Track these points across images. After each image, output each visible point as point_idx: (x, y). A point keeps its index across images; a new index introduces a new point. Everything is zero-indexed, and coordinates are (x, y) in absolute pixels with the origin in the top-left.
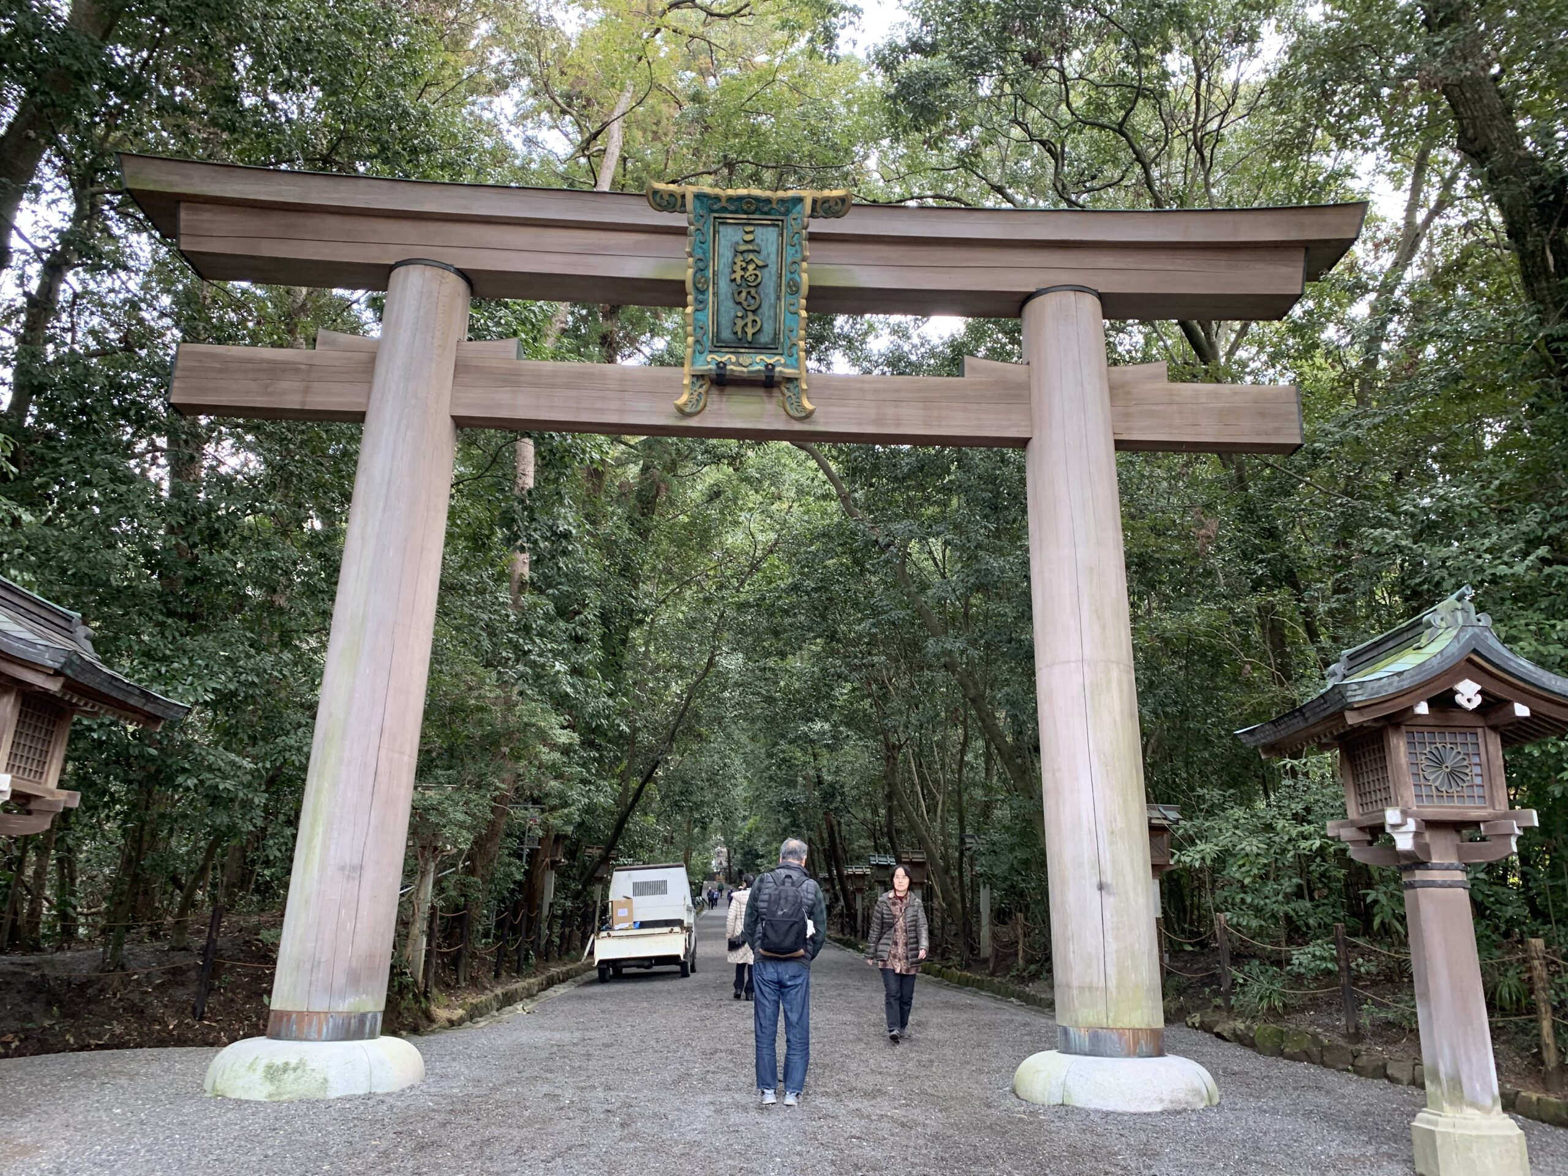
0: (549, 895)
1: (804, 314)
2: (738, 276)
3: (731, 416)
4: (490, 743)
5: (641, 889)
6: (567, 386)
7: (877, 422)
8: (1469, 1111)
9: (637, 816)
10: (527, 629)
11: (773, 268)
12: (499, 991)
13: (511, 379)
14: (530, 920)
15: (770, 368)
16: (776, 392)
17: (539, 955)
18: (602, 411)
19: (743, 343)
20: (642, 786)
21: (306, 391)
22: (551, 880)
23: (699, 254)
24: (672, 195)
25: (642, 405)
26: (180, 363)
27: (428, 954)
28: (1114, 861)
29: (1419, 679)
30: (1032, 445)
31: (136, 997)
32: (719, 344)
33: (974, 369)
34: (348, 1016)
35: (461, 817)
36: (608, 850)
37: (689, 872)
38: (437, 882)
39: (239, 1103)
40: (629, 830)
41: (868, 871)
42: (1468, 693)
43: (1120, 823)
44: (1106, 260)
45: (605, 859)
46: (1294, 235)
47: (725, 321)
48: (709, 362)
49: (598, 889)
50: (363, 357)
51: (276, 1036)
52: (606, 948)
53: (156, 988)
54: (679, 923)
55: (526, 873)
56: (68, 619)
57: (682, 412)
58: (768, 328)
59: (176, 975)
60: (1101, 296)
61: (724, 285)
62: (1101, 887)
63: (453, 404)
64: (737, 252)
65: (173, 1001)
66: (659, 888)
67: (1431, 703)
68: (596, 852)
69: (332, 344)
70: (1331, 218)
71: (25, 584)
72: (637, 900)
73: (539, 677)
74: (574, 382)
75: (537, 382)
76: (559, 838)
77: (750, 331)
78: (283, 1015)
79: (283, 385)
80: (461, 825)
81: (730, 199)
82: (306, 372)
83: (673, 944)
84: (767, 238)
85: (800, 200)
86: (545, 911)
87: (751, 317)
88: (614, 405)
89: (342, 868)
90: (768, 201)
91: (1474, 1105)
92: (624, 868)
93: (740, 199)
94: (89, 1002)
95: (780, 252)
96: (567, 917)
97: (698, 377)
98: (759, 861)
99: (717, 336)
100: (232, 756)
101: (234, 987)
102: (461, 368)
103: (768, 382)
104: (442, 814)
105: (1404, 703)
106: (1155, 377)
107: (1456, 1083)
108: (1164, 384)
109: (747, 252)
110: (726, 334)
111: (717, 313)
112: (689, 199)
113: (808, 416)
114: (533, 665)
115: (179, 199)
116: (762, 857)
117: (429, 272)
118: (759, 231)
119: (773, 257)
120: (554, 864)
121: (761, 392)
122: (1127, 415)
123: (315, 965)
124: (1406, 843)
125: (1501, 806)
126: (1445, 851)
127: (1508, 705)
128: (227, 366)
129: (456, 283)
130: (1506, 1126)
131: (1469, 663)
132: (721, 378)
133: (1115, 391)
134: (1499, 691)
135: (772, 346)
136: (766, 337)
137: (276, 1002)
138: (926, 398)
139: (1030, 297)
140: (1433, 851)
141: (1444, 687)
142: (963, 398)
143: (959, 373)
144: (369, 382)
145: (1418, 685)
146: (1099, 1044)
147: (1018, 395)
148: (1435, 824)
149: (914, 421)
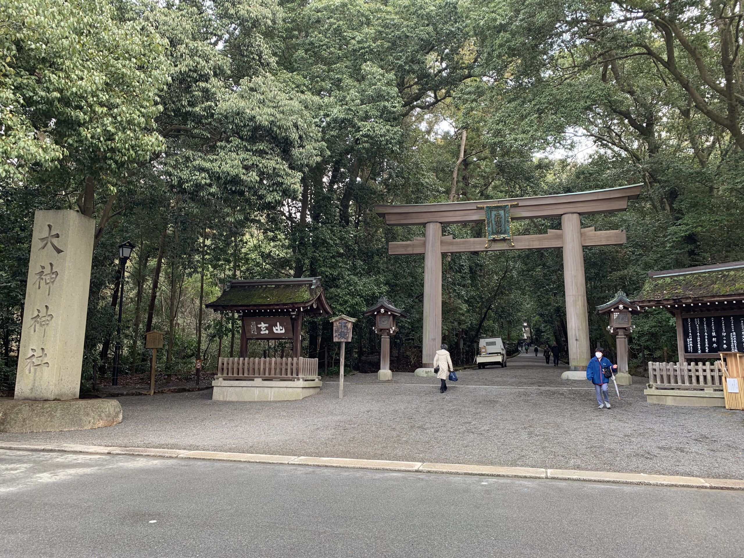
0: (461, 346)
1: (510, 226)
2: (496, 220)
3: (497, 247)
5: (488, 344)
7: (529, 246)
8: (622, 373)
9: (486, 321)
10: (455, 284)
11: (503, 218)
13: (451, 244)
15: (504, 238)
16: (506, 242)
18: (470, 249)
19: (498, 233)
20: (487, 311)
21: (413, 250)
22: (462, 342)
23: (488, 216)
24: (481, 207)
25: (478, 247)
26: (390, 246)
28: (579, 335)
30: (564, 248)
32: (493, 234)
33: (550, 232)
36: (477, 333)
37: (502, 339)
39: (419, 378)
40: (484, 326)
42: (621, 306)
43: (580, 327)
44: (580, 205)
45: (477, 335)
46: (624, 195)
47: (494, 229)
48: (491, 237)
49: (475, 344)
50: (423, 242)
51: (424, 367)
52: (480, 360)
54: (500, 353)
57: (486, 248)
58: (503, 229)
60: (579, 213)
61: (493, 222)
62: (576, 340)
63: (440, 250)
64: (495, 216)
66: (494, 344)
67: (614, 309)
68: (474, 333)
69: (417, 240)
70: (633, 190)
72: (487, 347)
74: (464, 243)
75: (457, 244)
77: (499, 231)
78: (425, 364)
79: (409, 249)
81: (493, 206)
82: (413, 246)
83: (499, 359)
84: (502, 212)
85: (508, 205)
86: (461, 350)
87: (499, 228)
88: (473, 247)
90: (501, 206)
92: (483, 338)
93: (495, 206)
95: (505, 215)
96: (467, 352)
97: (489, 241)
98: (542, 334)
99: (493, 232)
102: (442, 242)
103: (504, 240)
105: (609, 309)
106: (591, 231)
108: (594, 232)
109: (498, 216)
110: (495, 232)
111: (492, 228)
112: (484, 207)
113: (513, 246)
114: (457, 293)
115: (385, 214)
116: (544, 332)
117: (434, 224)
118: (500, 211)
119: (503, 216)
122: (585, 240)
124: (612, 331)
125: (630, 325)
126: (621, 332)
127: (628, 309)
128: (398, 246)
129: (439, 225)
130: (627, 375)
131: (620, 302)
132: (494, 240)
133: (582, 235)
134: (626, 306)
135: (504, 233)
136: (503, 231)
137: (424, 362)
138: (539, 240)
139: (562, 215)
140: (618, 332)
141: (616, 306)
142: (547, 239)
143: (546, 232)
144: (425, 247)
145: (612, 306)
146: (576, 369)
147: (560, 237)
148: (617, 328)
149: (536, 245)
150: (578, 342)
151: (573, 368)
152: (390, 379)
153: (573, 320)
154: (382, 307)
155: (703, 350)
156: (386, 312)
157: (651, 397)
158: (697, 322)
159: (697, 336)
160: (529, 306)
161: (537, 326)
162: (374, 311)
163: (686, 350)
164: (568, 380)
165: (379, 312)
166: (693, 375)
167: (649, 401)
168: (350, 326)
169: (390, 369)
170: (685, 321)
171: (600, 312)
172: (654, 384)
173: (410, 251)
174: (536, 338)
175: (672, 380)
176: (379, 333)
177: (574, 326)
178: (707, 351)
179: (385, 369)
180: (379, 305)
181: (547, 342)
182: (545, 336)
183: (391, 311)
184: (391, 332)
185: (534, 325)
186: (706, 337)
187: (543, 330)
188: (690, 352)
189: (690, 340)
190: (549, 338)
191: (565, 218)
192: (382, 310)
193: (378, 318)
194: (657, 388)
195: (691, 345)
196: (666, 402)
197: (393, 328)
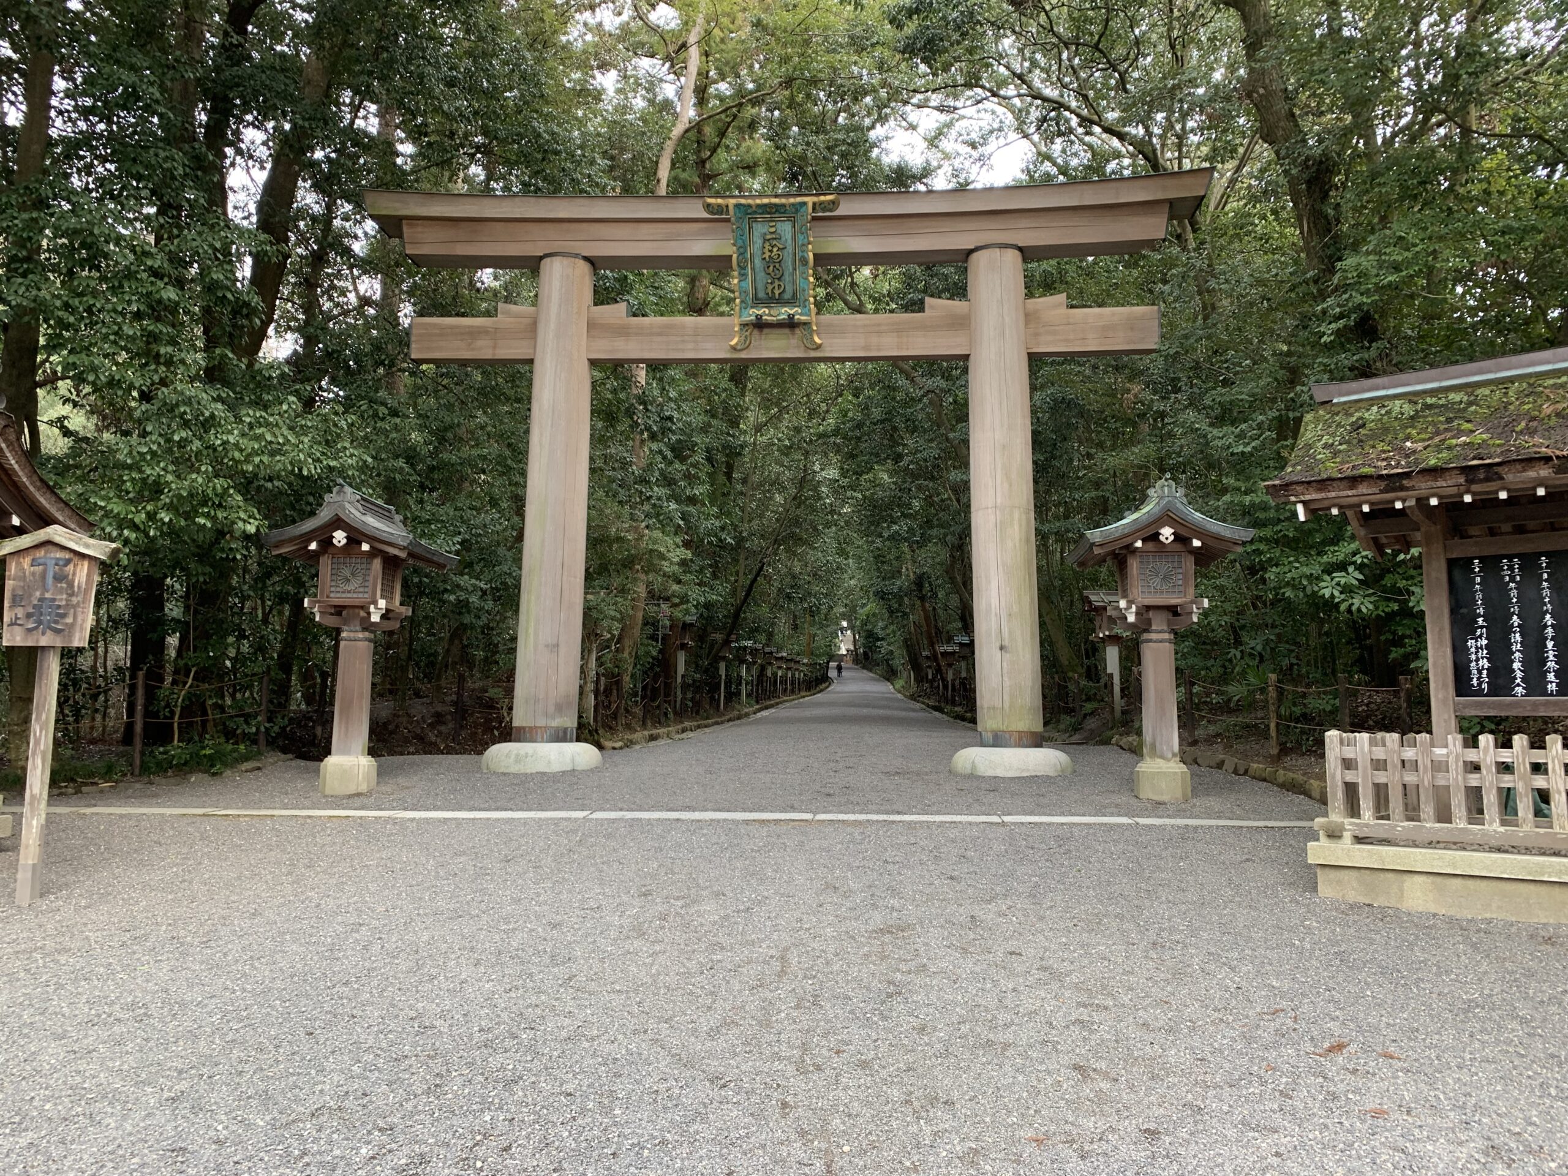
0: (681, 669)
1: (811, 279)
2: (767, 255)
3: (768, 349)
4: (628, 563)
6: (660, 334)
7: (866, 348)
8: (1159, 760)
9: (751, 607)
10: (647, 483)
11: (790, 249)
12: (646, 733)
13: (622, 331)
14: (667, 686)
15: (791, 317)
16: (797, 331)
17: (675, 713)
18: (683, 350)
19: (773, 300)
21: (495, 347)
22: (681, 658)
23: (740, 242)
24: (719, 206)
25: (709, 345)
26: (414, 331)
27: (596, 707)
28: (1010, 633)
29: (1133, 528)
30: (972, 358)
31: (419, 731)
32: (757, 301)
33: (932, 307)
34: (557, 729)
35: (613, 613)
36: (728, 635)
38: (598, 659)
39: (504, 774)
40: (745, 619)
41: (957, 649)
42: (1167, 533)
43: (1015, 609)
44: (1024, 222)
45: (726, 642)
46: (1160, 196)
47: (760, 286)
48: (751, 314)
49: (722, 664)
50: (529, 321)
51: (519, 741)
53: (429, 725)
55: (661, 651)
56: (389, 511)
57: (734, 349)
58: (789, 289)
59: (439, 718)
60: (1020, 249)
61: (758, 262)
62: (1002, 648)
63: (588, 351)
64: (765, 240)
65: (440, 733)
67: (1144, 540)
68: (718, 636)
69: (508, 313)
70: (1188, 180)
71: (371, 495)
73: (657, 513)
74: (664, 331)
75: (643, 333)
76: (686, 626)
77: (777, 292)
78: (520, 729)
79: (480, 343)
80: (613, 618)
81: (758, 206)
82: (493, 334)
84: (785, 229)
85: (805, 204)
86: (679, 680)
87: (777, 283)
88: (690, 346)
89: (547, 646)
90: (783, 205)
91: (1162, 757)
93: (765, 205)
94: (391, 733)
95: (794, 238)
96: (696, 687)
97: (744, 325)
98: (879, 643)
99: (755, 297)
100: (473, 581)
101: (476, 725)
102: (591, 325)
103: (791, 324)
104: (601, 612)
105: (1128, 540)
106: (1057, 306)
107: (1153, 746)
108: (1064, 311)
109: (772, 240)
110: (761, 295)
111: (754, 281)
112: (731, 208)
113: (818, 347)
114: (654, 507)
115: (403, 219)
116: (883, 639)
117: (566, 261)
118: (779, 225)
119: (789, 241)
120: (683, 646)
121: (787, 331)
122: (1036, 335)
123: (536, 701)
124: (1131, 618)
125: (1190, 596)
126: (1159, 623)
127: (1189, 541)
128: (444, 333)
129: (584, 267)
130: (1176, 767)
131: (1167, 517)
132: (760, 325)
133: (1029, 317)
134: (1184, 532)
135: (792, 302)
136: (787, 295)
137: (516, 723)
138: (899, 330)
139: (971, 252)
140: (1149, 622)
141: (1150, 532)
142: (923, 327)
143: (921, 310)
144: (534, 338)
145: (1136, 531)
146: (998, 741)
147: (962, 323)
148: (1148, 608)
149: (890, 346)
150: (1007, 656)
151: (988, 737)
152: (363, 788)
153: (994, 585)
154: (338, 523)
155: (1534, 685)
156: (354, 539)
157: (1333, 874)
158: (1511, 574)
159: (1510, 630)
160: (852, 582)
161: (869, 627)
162: (308, 537)
163: (1462, 684)
164: (972, 776)
165: (327, 543)
166: (1520, 787)
167: (1327, 889)
168: (83, 575)
169: (372, 752)
170: (1458, 567)
171: (1097, 551)
172: (1348, 823)
173: (484, 350)
174: (865, 653)
175: (1428, 809)
176: (331, 621)
177: (994, 602)
178: (1552, 687)
179: (346, 752)
180: (324, 515)
181: (887, 661)
182: (884, 647)
183: (370, 539)
184: (375, 618)
185: (864, 623)
186: (1550, 631)
187: (881, 634)
188: (1479, 693)
189: (1478, 647)
190: (891, 652)
191: (980, 262)
192: (340, 537)
193: (325, 565)
194: (1359, 840)
195: (1485, 663)
196: (1401, 896)
197: (382, 604)
